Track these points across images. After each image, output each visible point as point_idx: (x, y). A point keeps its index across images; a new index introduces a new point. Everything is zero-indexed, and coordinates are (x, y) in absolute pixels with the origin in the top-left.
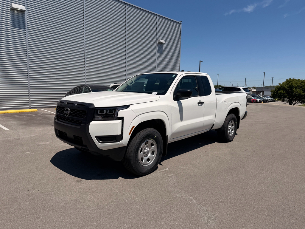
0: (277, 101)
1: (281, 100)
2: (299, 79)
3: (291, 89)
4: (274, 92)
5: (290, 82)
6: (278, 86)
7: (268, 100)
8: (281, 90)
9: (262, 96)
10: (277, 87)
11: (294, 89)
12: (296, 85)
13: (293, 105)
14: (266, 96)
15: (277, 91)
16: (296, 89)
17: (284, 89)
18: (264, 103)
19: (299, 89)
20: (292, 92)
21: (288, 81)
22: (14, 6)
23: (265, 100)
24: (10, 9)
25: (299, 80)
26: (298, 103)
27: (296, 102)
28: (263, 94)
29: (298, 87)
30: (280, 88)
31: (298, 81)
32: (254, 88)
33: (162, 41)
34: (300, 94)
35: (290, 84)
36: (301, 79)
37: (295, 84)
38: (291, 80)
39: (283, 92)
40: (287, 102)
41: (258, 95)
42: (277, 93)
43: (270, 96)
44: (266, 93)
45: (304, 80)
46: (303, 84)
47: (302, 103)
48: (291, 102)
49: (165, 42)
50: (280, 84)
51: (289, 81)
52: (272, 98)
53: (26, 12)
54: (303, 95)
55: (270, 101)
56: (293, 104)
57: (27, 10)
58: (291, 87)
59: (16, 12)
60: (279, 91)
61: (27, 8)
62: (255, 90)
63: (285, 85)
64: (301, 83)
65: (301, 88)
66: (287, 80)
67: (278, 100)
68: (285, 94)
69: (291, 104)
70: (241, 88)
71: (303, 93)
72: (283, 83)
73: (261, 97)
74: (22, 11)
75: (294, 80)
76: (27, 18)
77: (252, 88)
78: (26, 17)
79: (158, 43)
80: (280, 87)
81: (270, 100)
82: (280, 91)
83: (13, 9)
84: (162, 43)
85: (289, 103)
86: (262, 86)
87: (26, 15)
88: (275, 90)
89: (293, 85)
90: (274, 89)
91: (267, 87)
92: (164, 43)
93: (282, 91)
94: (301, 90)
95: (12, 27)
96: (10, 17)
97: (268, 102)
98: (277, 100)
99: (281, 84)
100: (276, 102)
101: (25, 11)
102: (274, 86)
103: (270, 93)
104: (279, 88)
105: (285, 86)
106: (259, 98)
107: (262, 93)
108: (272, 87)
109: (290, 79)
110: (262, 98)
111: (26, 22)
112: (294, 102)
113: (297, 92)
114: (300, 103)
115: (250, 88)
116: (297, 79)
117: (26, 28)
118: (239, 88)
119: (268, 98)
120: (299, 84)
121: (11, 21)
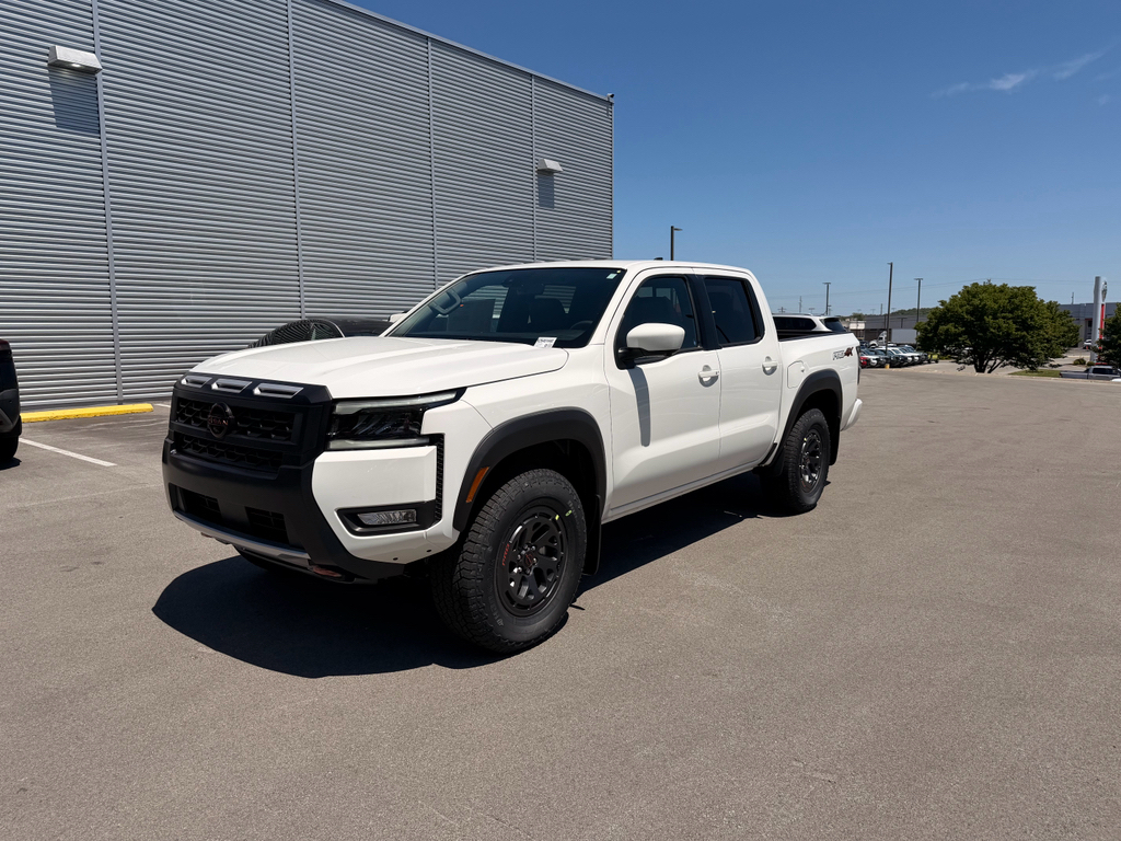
0: (937, 362)
1: (950, 358)
2: (1004, 286)
3: (981, 319)
4: (926, 329)
5: (974, 297)
6: (937, 308)
7: (905, 358)
8: (947, 322)
9: (887, 347)
10: (934, 312)
11: (989, 319)
12: (996, 307)
13: (989, 372)
14: (898, 345)
15: (936, 328)
16: (995, 318)
17: (958, 320)
18: (894, 370)
19: (1004, 318)
20: (985, 329)
21: (968, 292)
22: (63, 54)
23: (897, 358)
24: (46, 64)
25: (1003, 289)
26: (1005, 365)
27: (998, 361)
28: (889, 338)
29: (1002, 312)
30: (944, 315)
31: (1002, 291)
32: (859, 318)
33: (551, 165)
34: (1009, 334)
35: (976, 302)
36: (1010, 285)
37: (990, 303)
38: (979, 290)
39: (953, 330)
40: (970, 363)
41: (872, 343)
42: (936, 335)
43: (914, 346)
44: (898, 335)
45: (1019, 289)
46: (1017, 301)
47: (1016, 365)
48: (982, 362)
49: (560, 169)
50: (943, 303)
51: (971, 293)
52: (918, 350)
53: (99, 76)
54: (1019, 339)
55: (914, 364)
56: (987, 370)
57: (104, 67)
58: (979, 312)
59: (65, 73)
60: (942, 328)
61: (103, 61)
62: (862, 326)
63: (961, 306)
64: (1012, 297)
65: (1010, 315)
66: (966, 287)
67: (940, 358)
68: (960, 335)
69: (980, 369)
70: (816, 320)
71: (1017, 330)
72: (954, 298)
73: (884, 348)
74: (88, 72)
75: (988, 288)
76: (105, 93)
77: (849, 317)
78: (101, 90)
79: (540, 172)
80: (945, 313)
81: (912, 357)
82: (945, 327)
83: (57, 66)
84: (550, 172)
85: (976, 367)
86: (885, 312)
87: (100, 83)
88: (929, 325)
89: (985, 305)
90: (923, 320)
91: (902, 312)
92: (559, 172)
93: (950, 327)
94: (1010, 322)
95: (54, 127)
96: (49, 92)
97: (906, 366)
98: (935, 357)
99: (948, 301)
100: (933, 365)
101: (96, 71)
102: (924, 310)
103: (911, 335)
104: (941, 317)
105: (960, 310)
106: (876, 354)
107: (884, 335)
108: (917, 312)
109: (975, 285)
110: (885, 352)
111: (102, 110)
112: (991, 363)
113: (999, 327)
114: (1011, 364)
115: (844, 319)
116: (998, 285)
117: (103, 129)
118: (810, 320)
119: (906, 351)
120: (1003, 301)
121: (51, 106)
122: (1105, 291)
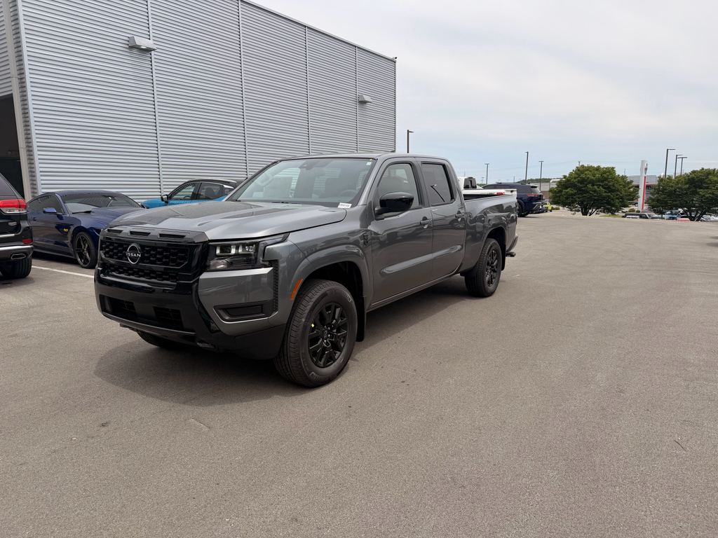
2: (599, 167)
3: (586, 186)
8: (567, 188)
11: (589, 186)
12: (594, 179)
13: (590, 216)
15: (561, 191)
16: (593, 185)
17: (573, 186)
19: (598, 185)
21: (579, 170)
25: (598, 169)
26: (598, 212)
27: (594, 210)
29: (597, 182)
30: (565, 184)
34: (600, 195)
35: (583, 176)
36: (602, 166)
37: (591, 177)
38: (585, 169)
39: (570, 192)
40: (578, 211)
42: (561, 194)
46: (605, 175)
47: (604, 212)
48: (585, 210)
50: (565, 177)
51: (581, 170)
52: (552, 204)
54: (606, 197)
56: (588, 214)
58: (583, 181)
60: (564, 190)
63: (575, 179)
64: (603, 173)
65: (602, 184)
66: (577, 167)
68: (574, 195)
69: (585, 214)
71: (605, 192)
72: (571, 174)
75: (589, 169)
82: (566, 191)
85: (582, 213)
88: (556, 189)
89: (588, 178)
92: (370, 102)
93: (569, 190)
94: (601, 187)
99: (568, 176)
105: (575, 181)
109: (583, 166)
112: (590, 211)
116: (595, 166)
120: (598, 176)
122: (646, 169)
